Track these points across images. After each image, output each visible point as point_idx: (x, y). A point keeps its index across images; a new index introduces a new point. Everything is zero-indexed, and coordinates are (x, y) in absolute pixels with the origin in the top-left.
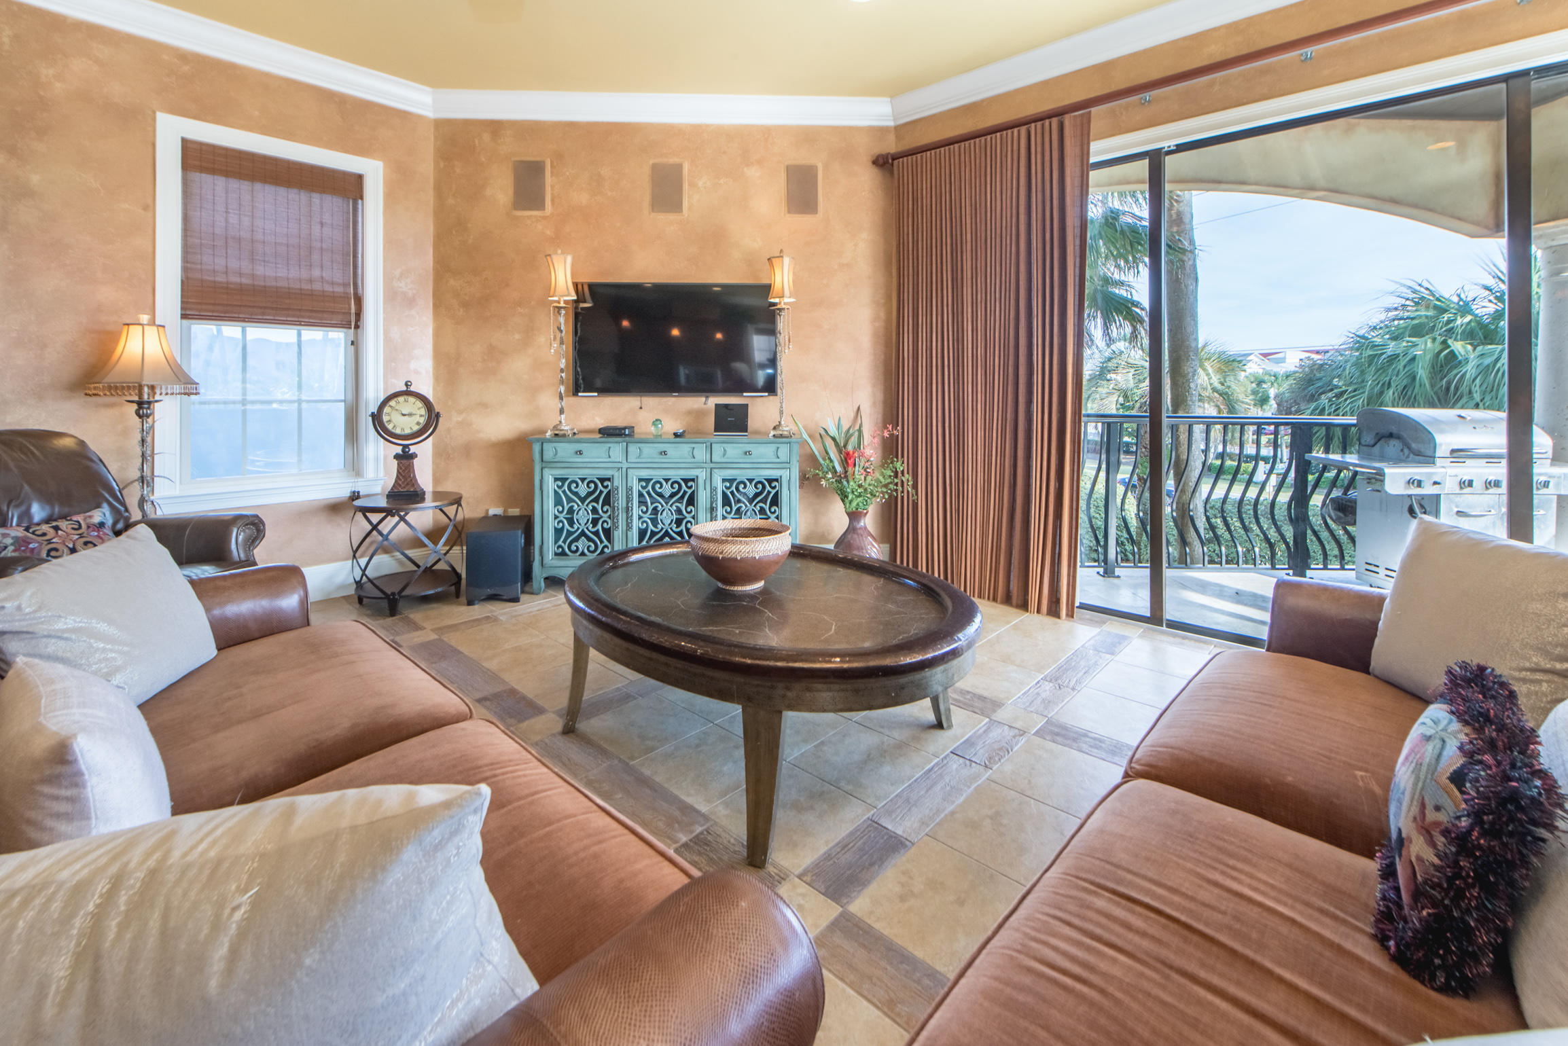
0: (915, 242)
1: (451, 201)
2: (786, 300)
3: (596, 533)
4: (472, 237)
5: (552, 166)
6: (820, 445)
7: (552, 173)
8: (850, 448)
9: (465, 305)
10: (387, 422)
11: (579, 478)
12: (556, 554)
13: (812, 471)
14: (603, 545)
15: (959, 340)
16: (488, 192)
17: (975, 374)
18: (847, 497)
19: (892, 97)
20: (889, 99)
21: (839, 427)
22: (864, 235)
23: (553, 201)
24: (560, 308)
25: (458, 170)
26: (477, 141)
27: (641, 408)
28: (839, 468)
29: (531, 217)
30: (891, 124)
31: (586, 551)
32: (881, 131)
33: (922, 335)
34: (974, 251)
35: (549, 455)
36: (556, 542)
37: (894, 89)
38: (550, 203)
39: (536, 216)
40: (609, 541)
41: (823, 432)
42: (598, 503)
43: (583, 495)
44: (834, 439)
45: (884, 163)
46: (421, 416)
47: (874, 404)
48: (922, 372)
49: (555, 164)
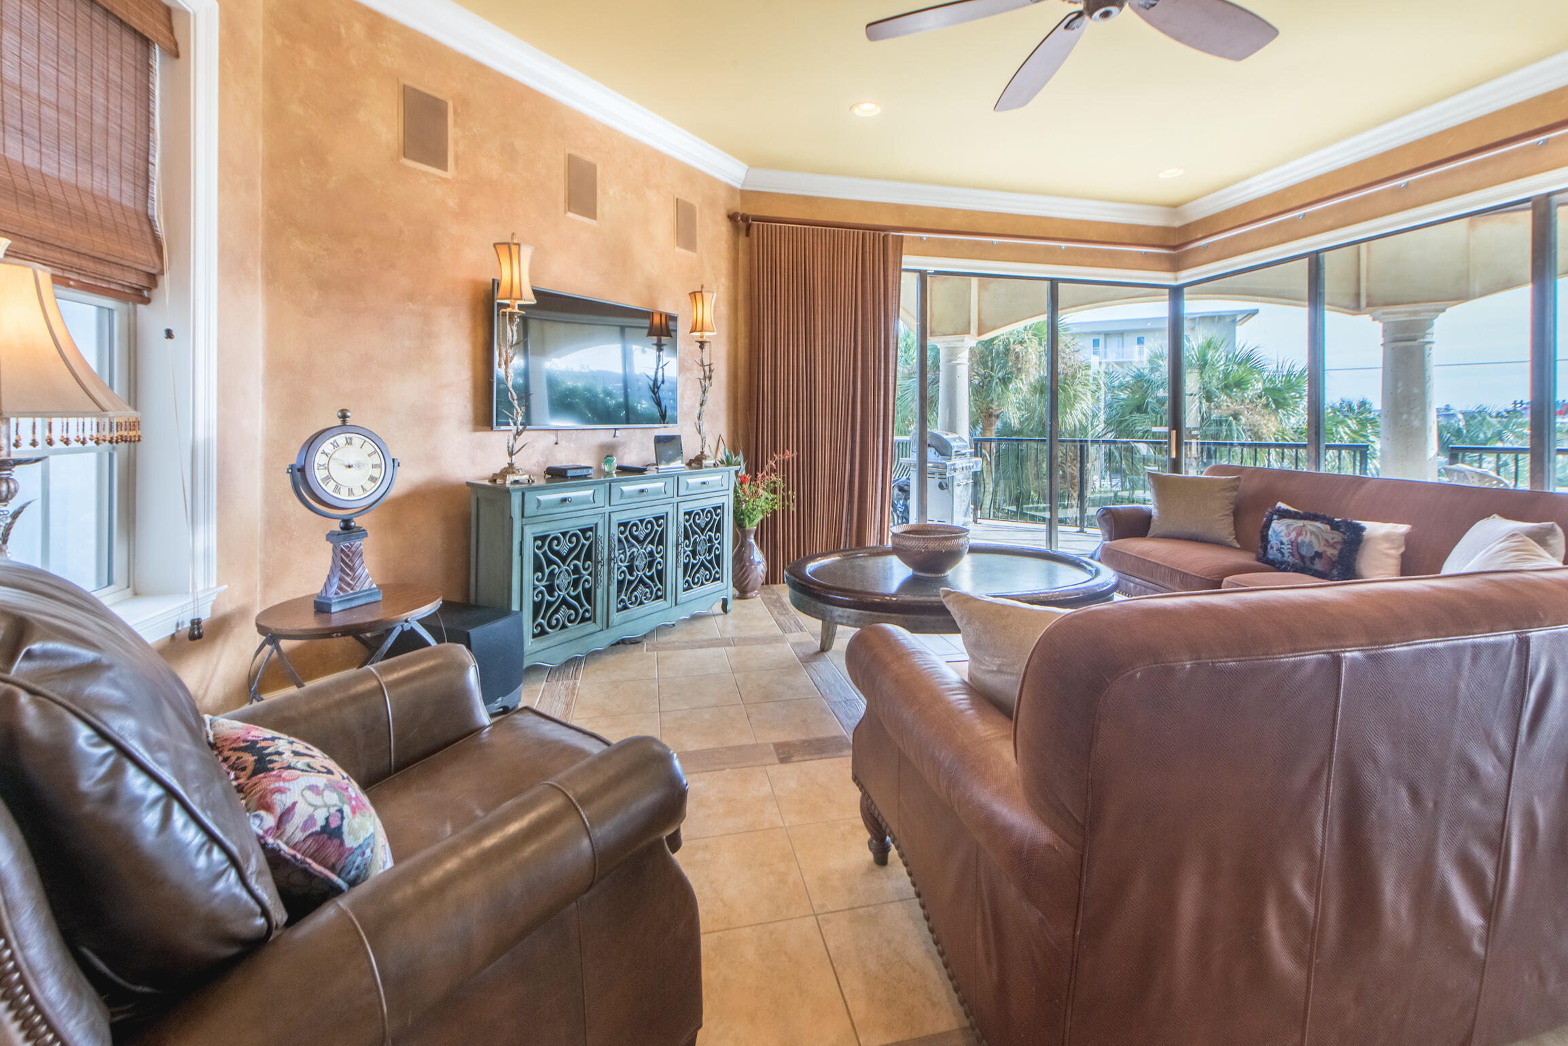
1: (295, 108)
2: (708, 334)
3: (577, 598)
4: (334, 178)
5: (455, 112)
7: (455, 122)
9: (323, 286)
10: (324, 480)
11: (561, 533)
12: (534, 636)
14: (584, 609)
16: (362, 116)
19: (751, 166)
20: (747, 167)
23: (456, 159)
24: (512, 315)
25: (310, 62)
26: (343, 31)
27: (556, 443)
29: (425, 174)
30: (739, 186)
31: (566, 622)
32: (732, 190)
35: (530, 509)
36: (535, 619)
38: (453, 163)
39: (433, 175)
40: (590, 604)
42: (579, 561)
43: (564, 553)
45: (741, 220)
46: (374, 466)
49: (459, 111)
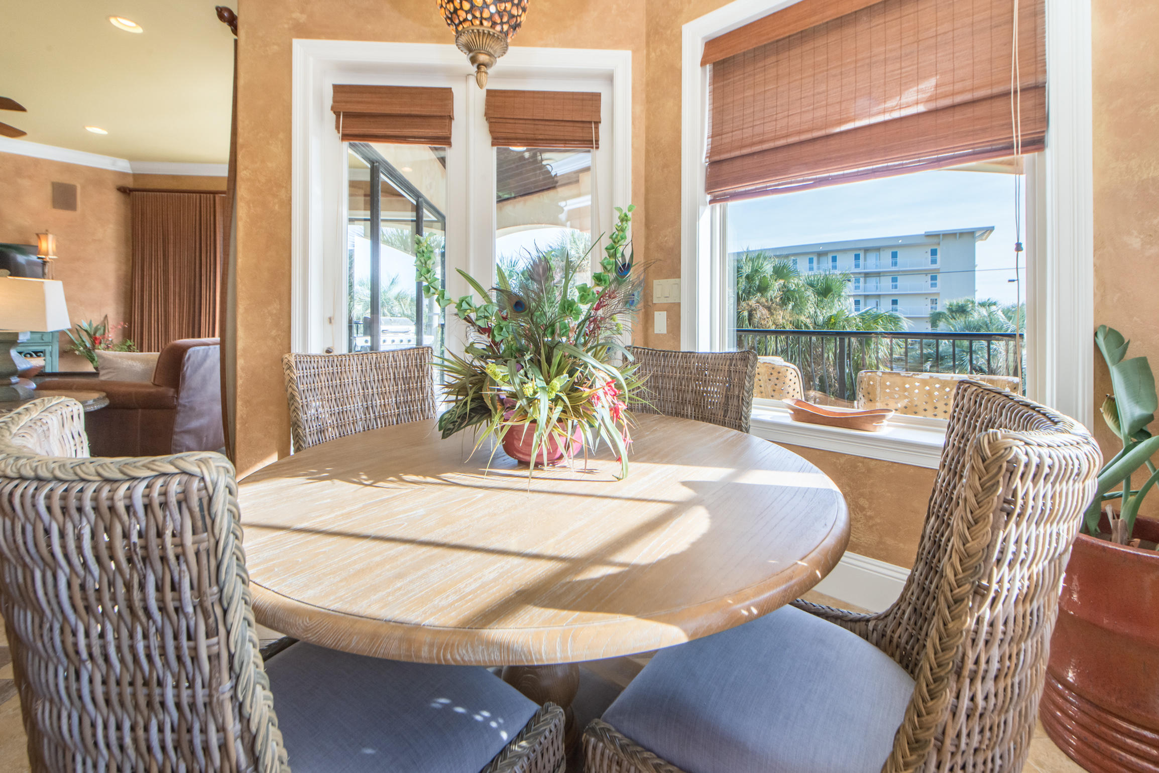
0: (143, 235)
2: (50, 257)
6: (77, 336)
8: (98, 335)
13: (68, 347)
15: (166, 283)
17: (174, 300)
18: (94, 360)
20: (128, 161)
21: (90, 325)
22: (111, 226)
28: (88, 345)
30: (130, 172)
32: (123, 175)
33: (146, 279)
34: (175, 244)
37: (131, 158)
41: (78, 328)
44: (86, 331)
45: (124, 191)
47: (118, 313)
48: (146, 297)
